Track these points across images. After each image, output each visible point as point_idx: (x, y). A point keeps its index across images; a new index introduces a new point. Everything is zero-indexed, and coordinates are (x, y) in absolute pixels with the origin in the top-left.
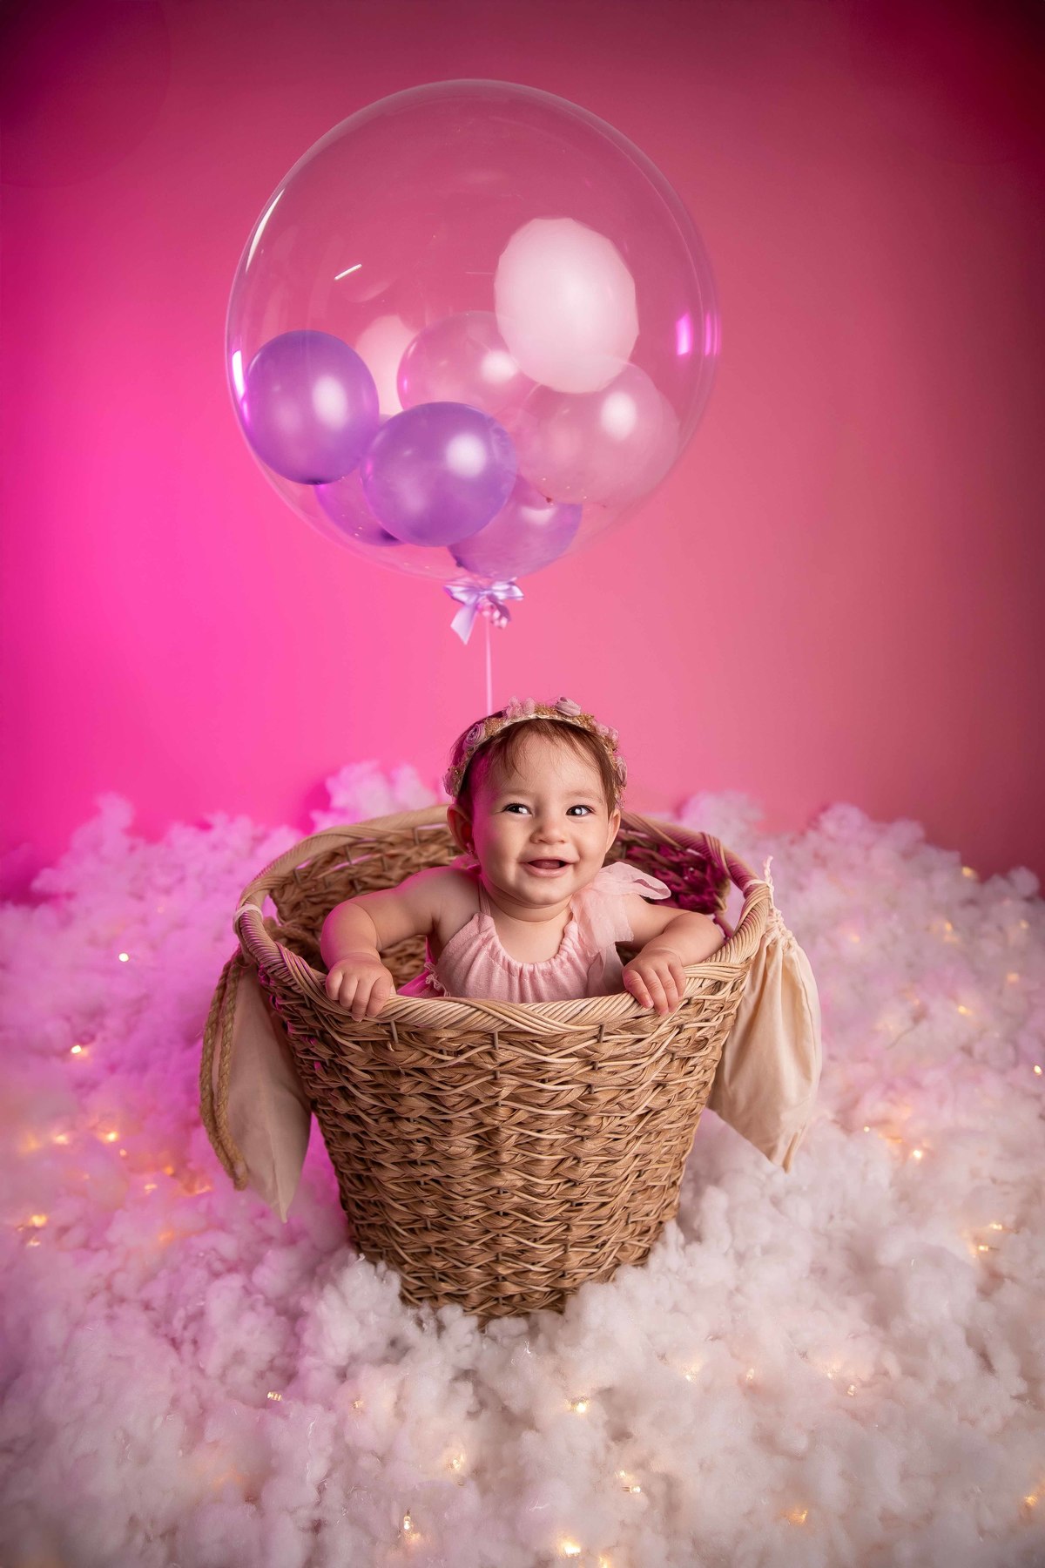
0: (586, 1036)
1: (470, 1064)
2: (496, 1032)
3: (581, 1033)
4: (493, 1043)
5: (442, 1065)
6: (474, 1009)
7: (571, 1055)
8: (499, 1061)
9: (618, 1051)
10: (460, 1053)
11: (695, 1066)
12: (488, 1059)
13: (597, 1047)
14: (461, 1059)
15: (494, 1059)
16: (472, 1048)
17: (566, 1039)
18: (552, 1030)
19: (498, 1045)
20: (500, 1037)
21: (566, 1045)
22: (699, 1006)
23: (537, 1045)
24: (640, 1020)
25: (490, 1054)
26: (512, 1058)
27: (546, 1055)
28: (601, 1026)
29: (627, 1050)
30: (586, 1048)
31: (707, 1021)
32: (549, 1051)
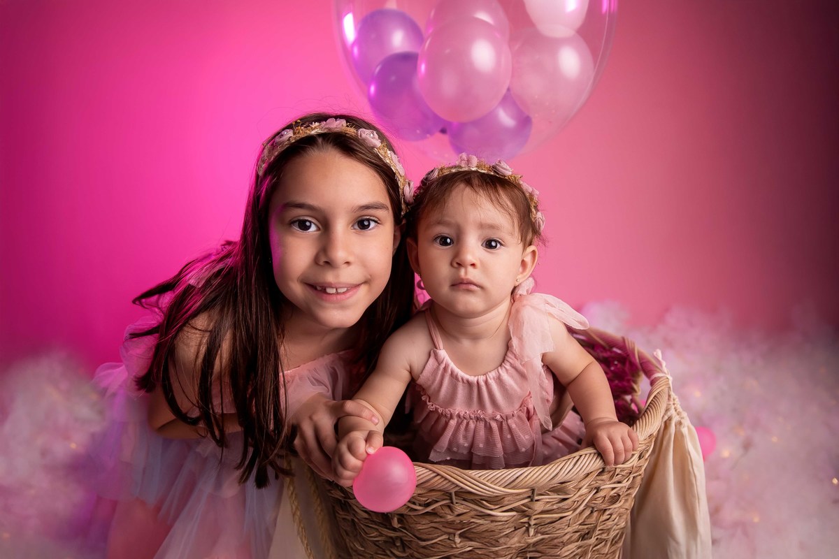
0: (521, 496)
1: (434, 514)
2: (453, 492)
3: (518, 494)
4: (451, 499)
5: (416, 513)
6: (434, 474)
7: (511, 510)
8: (456, 513)
9: (548, 507)
10: (428, 505)
11: (611, 514)
12: (447, 511)
13: (530, 505)
14: (429, 509)
15: (452, 512)
16: (437, 502)
17: (506, 499)
18: (493, 492)
19: (455, 501)
20: (455, 495)
21: (506, 503)
22: (611, 473)
23: (484, 502)
24: (564, 485)
25: (449, 507)
26: (465, 511)
27: (491, 510)
28: (533, 490)
29: (555, 507)
30: (523, 505)
31: (619, 482)
32: (492, 507)
